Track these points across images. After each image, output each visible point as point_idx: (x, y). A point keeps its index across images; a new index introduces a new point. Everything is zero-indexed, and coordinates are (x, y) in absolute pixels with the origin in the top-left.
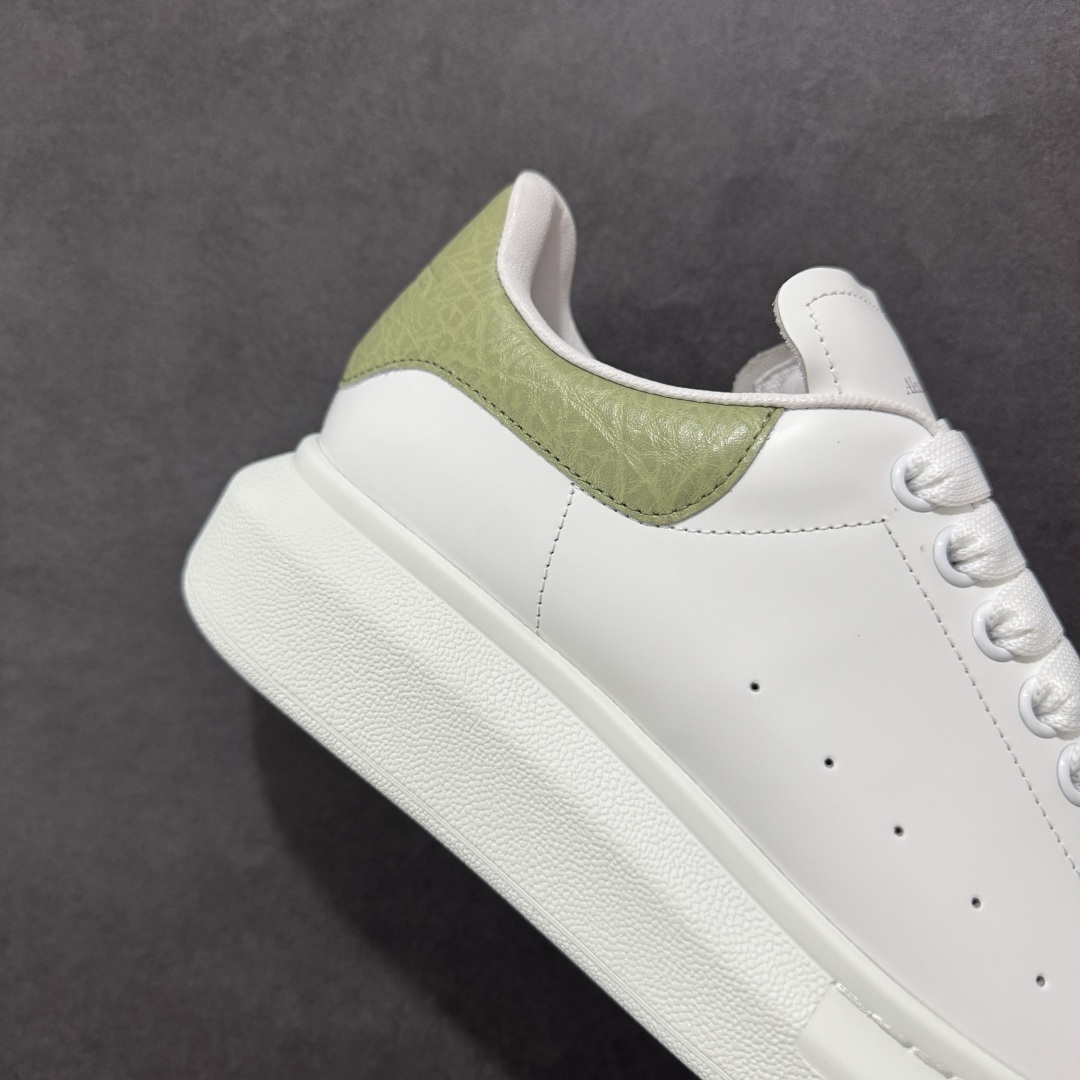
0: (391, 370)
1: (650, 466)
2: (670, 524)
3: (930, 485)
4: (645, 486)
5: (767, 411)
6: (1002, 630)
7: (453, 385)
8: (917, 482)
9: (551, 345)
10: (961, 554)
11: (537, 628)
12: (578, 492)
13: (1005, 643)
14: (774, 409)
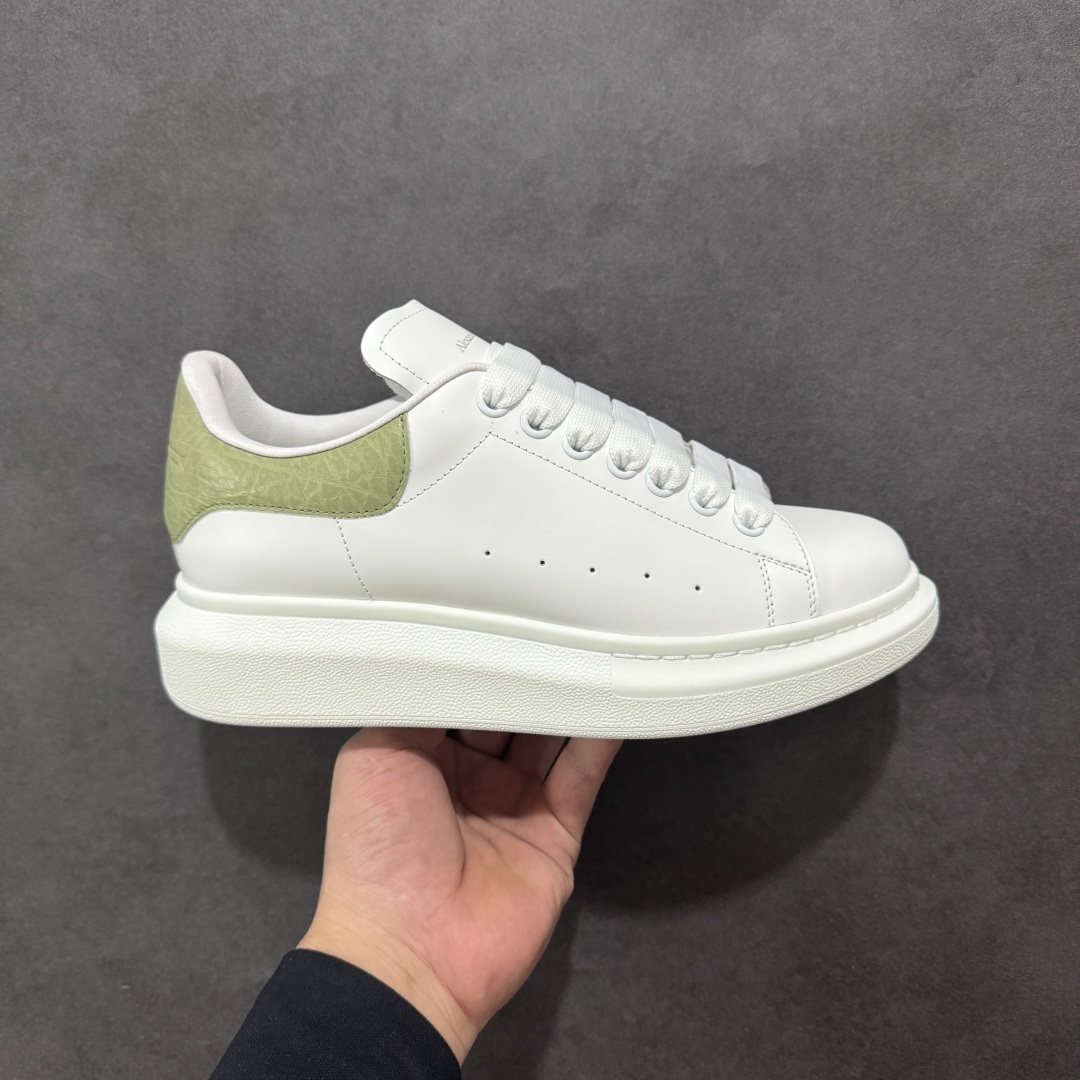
0: (196, 521)
1: (364, 486)
2: (395, 505)
3: (500, 400)
4: (369, 496)
5: (399, 419)
6: (579, 443)
7: (236, 509)
8: (493, 403)
9: (271, 455)
10: (537, 422)
11: (371, 597)
12: (340, 520)
13: (585, 447)
14: (402, 415)
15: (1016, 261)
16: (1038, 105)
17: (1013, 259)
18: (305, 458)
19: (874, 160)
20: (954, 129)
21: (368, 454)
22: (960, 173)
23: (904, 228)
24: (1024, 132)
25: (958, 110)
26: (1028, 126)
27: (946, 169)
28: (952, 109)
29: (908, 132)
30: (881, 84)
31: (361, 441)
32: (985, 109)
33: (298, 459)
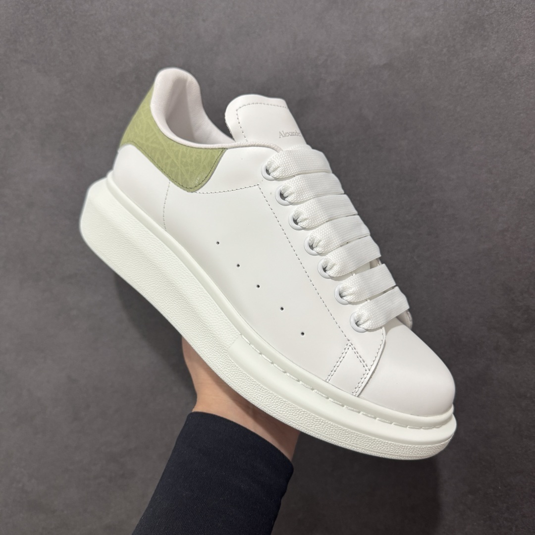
14: (224, 150)
15: (532, 92)
16: (531, 5)
17: (531, 91)
18: (175, 143)
19: (445, 50)
20: (487, 26)
21: (198, 158)
22: (494, 49)
23: (467, 84)
24: (526, 21)
25: (487, 16)
26: (528, 17)
27: (485, 48)
28: (483, 16)
29: (461, 32)
30: (442, 10)
31: (199, 150)
32: (502, 12)
33: (172, 142)
